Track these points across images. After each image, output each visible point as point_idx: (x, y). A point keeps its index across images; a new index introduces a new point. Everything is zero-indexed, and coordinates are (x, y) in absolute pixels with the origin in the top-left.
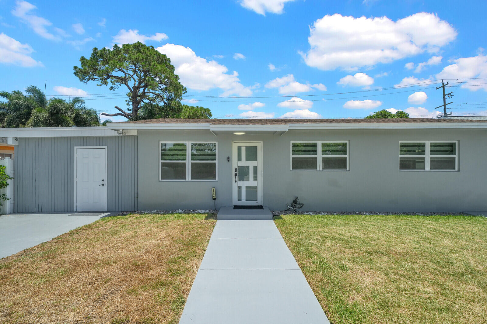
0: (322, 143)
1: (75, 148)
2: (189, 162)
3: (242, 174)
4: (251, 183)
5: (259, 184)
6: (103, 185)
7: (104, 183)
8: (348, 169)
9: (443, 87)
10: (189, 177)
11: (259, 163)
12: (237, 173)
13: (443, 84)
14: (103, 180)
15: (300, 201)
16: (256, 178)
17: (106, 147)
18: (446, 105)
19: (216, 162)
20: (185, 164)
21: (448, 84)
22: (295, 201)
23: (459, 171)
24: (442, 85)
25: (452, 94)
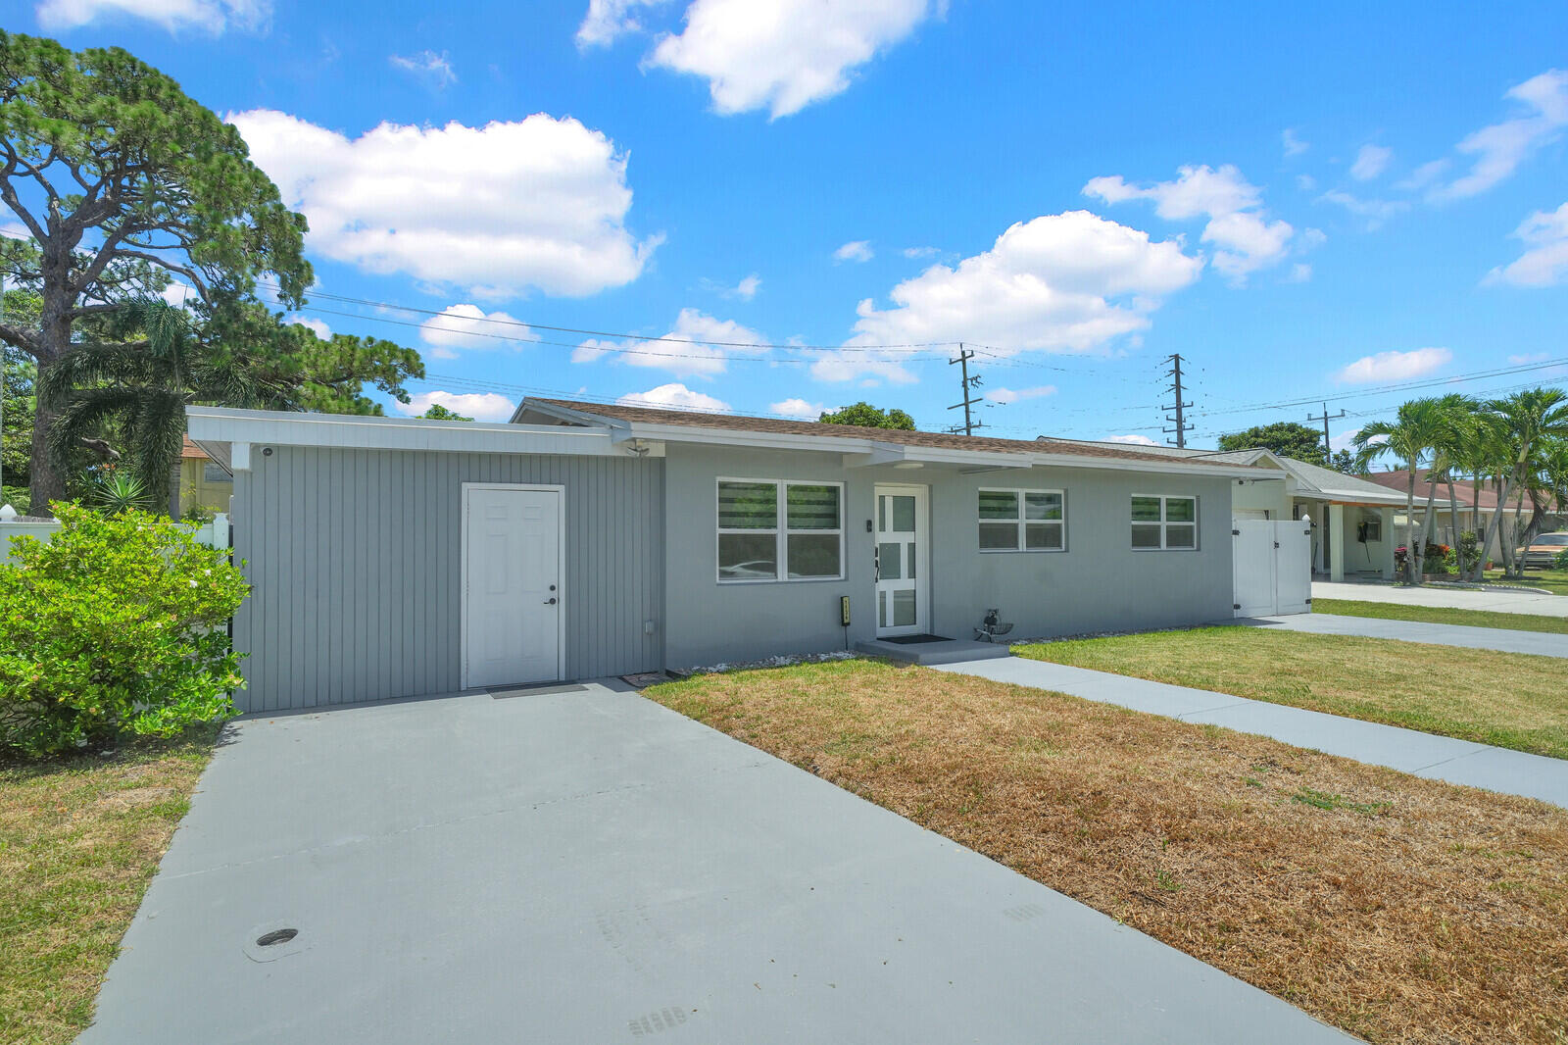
0: (1026, 494)
1: (465, 486)
2: (782, 532)
3: (887, 562)
4: (904, 583)
5: (920, 585)
6: (552, 601)
7: (554, 594)
8: (1063, 549)
9: (963, 360)
10: (783, 573)
11: (920, 536)
12: (878, 558)
13: (963, 353)
14: (553, 588)
15: (1003, 619)
16: (912, 574)
17: (561, 488)
18: (970, 405)
19: (841, 532)
20: (773, 539)
21: (972, 355)
22: (990, 620)
23: (1199, 550)
24: (961, 357)
25: (979, 380)
